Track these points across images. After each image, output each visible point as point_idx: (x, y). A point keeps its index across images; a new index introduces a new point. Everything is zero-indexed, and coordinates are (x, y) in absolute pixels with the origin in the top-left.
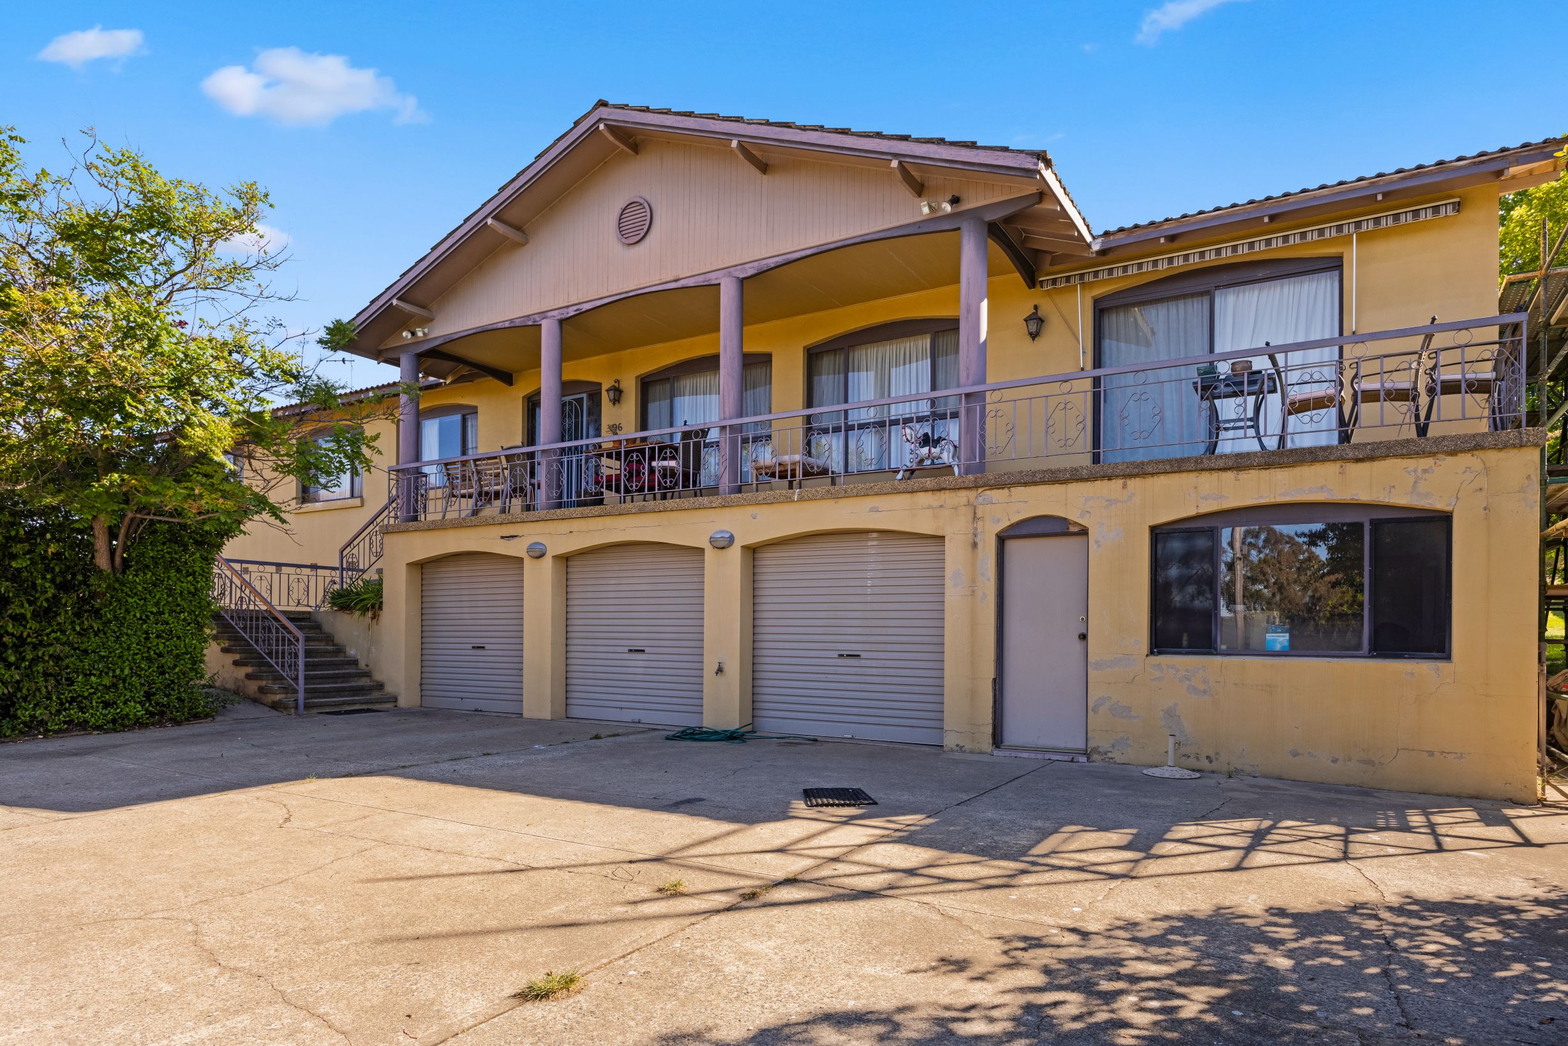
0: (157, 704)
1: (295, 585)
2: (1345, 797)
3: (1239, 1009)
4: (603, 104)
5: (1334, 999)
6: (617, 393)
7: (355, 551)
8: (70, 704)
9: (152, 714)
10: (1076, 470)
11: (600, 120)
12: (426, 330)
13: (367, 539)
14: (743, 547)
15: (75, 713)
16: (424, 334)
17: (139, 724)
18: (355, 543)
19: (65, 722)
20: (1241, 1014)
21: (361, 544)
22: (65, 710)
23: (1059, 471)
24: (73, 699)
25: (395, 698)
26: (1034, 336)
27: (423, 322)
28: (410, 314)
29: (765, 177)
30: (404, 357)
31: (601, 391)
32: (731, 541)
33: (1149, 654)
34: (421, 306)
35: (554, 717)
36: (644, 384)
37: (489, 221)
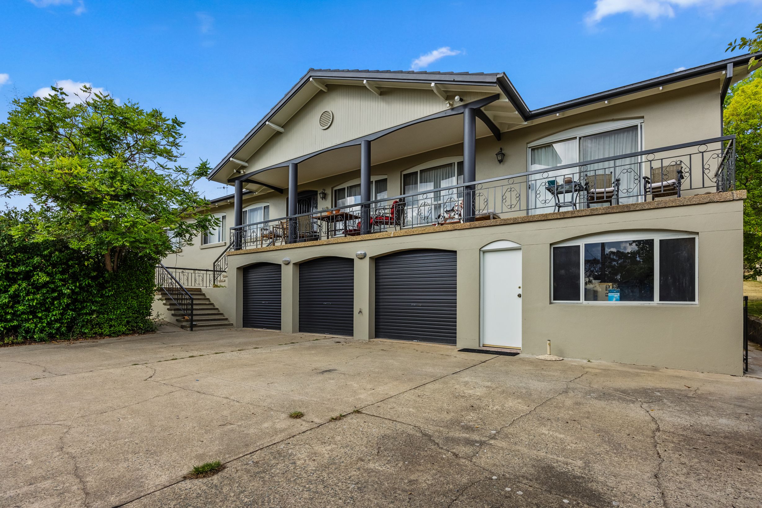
0: (132, 326)
1: (198, 278)
2: (645, 371)
3: (568, 498)
4: (312, 70)
5: (624, 493)
6: (324, 195)
7: (219, 263)
8: (96, 326)
9: (129, 330)
10: (516, 219)
11: (310, 77)
12: (245, 171)
13: (224, 258)
14: (370, 258)
15: (97, 330)
16: (244, 172)
17: (124, 334)
18: (219, 260)
19: (94, 334)
20: (568, 502)
21: (222, 260)
22: (94, 328)
23: (508, 219)
24: (97, 324)
25: (232, 324)
26: (500, 161)
27: (243, 167)
28: (238, 164)
29: (379, 96)
30: (237, 181)
31: (317, 194)
32: (365, 256)
33: (551, 303)
34: (243, 161)
35: (294, 332)
36: (336, 191)
37: (267, 123)
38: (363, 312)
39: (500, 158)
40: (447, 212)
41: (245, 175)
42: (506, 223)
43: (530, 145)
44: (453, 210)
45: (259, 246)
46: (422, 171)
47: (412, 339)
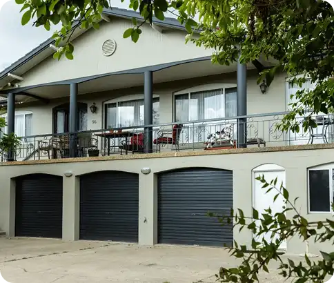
6: (94, 108)
10: (280, 147)
14: (154, 173)
16: (19, 85)
25: (4, 233)
26: (263, 92)
27: (18, 81)
28: (12, 78)
29: (162, 35)
30: (10, 94)
31: (87, 107)
32: (150, 171)
33: (308, 213)
34: (18, 75)
35: (75, 239)
36: (106, 105)
37: (51, 45)
38: (148, 220)
39: (263, 89)
40: (218, 133)
41: (19, 88)
42: (272, 150)
43: (287, 80)
44: (223, 132)
45: (37, 158)
46: (191, 93)
47: (193, 244)
